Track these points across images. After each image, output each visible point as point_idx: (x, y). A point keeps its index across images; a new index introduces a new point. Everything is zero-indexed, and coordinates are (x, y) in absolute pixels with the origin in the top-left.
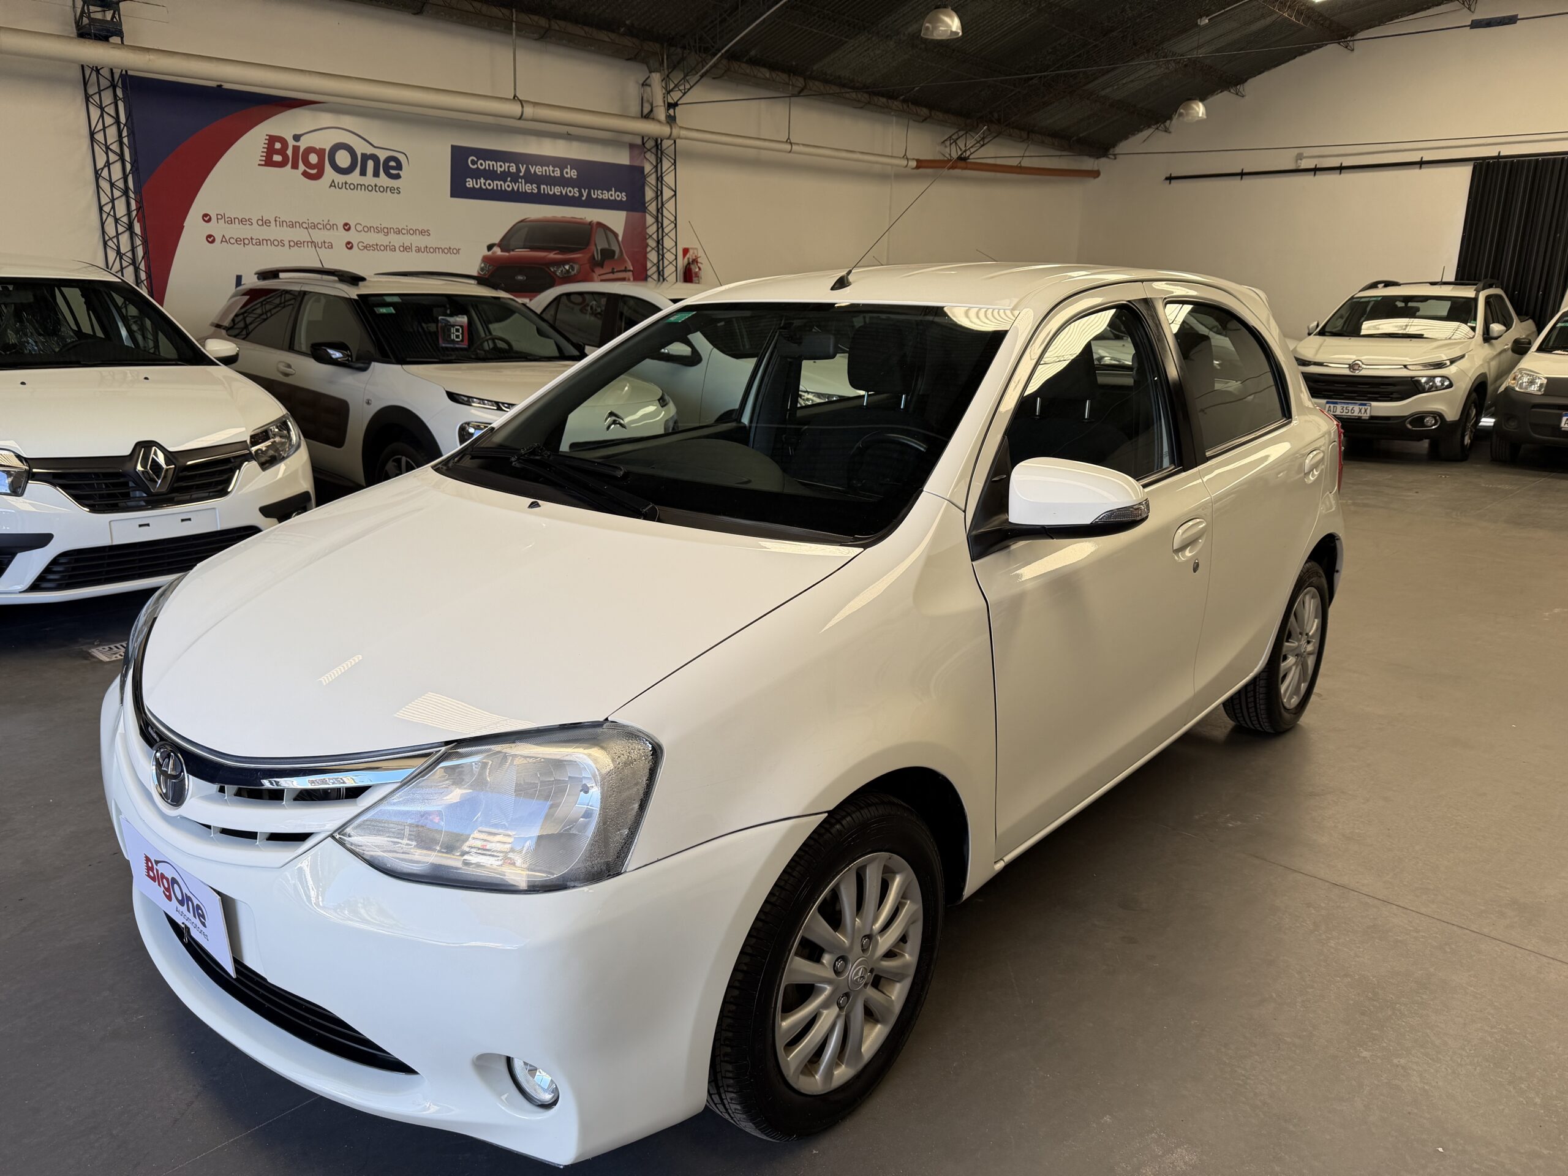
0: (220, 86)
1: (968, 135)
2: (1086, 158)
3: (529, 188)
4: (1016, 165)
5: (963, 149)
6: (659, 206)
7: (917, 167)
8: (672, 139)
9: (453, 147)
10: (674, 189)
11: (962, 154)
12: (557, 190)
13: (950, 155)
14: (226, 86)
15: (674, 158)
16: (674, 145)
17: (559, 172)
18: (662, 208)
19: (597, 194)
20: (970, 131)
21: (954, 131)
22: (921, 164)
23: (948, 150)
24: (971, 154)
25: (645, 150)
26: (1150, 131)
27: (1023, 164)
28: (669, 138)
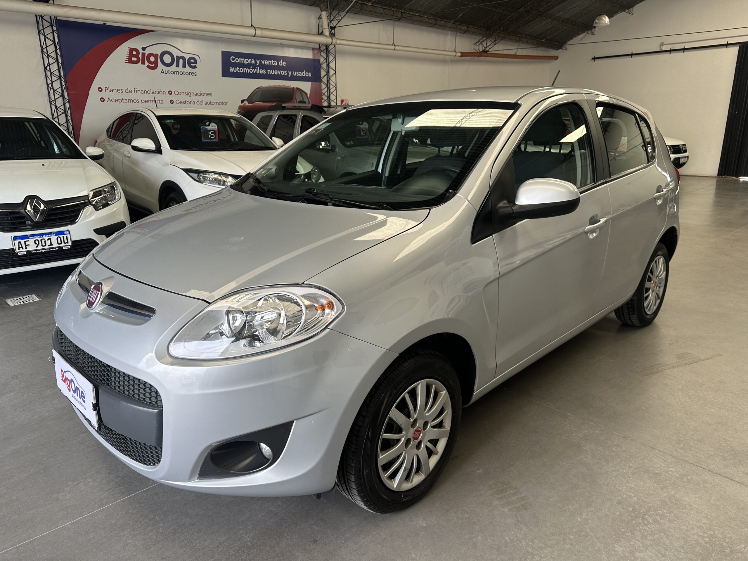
0: (104, 24)
1: (488, 39)
2: (551, 50)
3: (261, 71)
4: (513, 54)
5: (485, 46)
6: (328, 79)
7: (461, 56)
8: (333, 45)
9: (222, 51)
10: (335, 70)
11: (485, 49)
12: (276, 72)
13: (479, 50)
14: (108, 24)
15: (334, 54)
16: (334, 48)
17: (276, 63)
18: (329, 80)
19: (297, 74)
20: (489, 37)
21: (482, 37)
22: (463, 54)
23: (478, 47)
24: (490, 49)
25: (321, 51)
26: (584, 34)
27: (517, 54)
28: (331, 44)
